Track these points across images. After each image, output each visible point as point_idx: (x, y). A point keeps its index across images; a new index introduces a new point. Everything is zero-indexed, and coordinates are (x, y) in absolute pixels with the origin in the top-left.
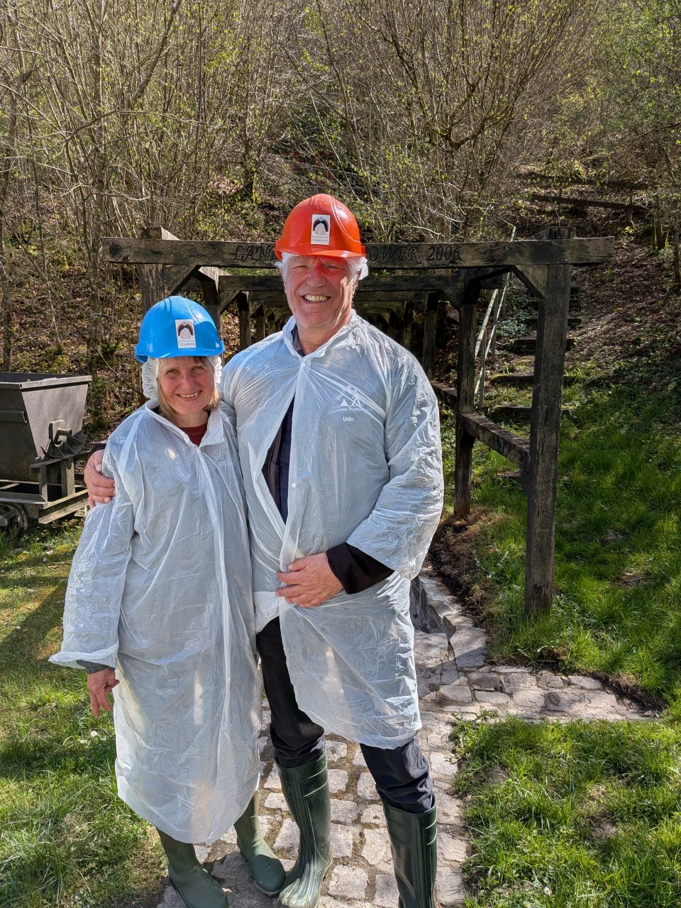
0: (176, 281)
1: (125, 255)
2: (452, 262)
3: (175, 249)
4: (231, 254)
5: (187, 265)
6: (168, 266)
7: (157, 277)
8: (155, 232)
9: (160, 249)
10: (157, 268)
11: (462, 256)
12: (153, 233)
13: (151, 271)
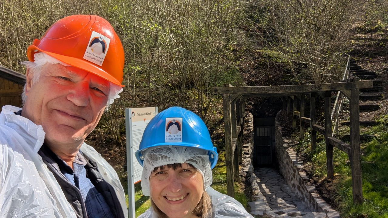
0: (233, 98)
1: (219, 92)
2: (319, 90)
3: (233, 89)
4: (250, 90)
5: (237, 94)
6: (231, 94)
7: (228, 97)
8: (228, 85)
9: (229, 90)
10: (228, 95)
11: (322, 88)
12: (227, 85)
13: (226, 96)
